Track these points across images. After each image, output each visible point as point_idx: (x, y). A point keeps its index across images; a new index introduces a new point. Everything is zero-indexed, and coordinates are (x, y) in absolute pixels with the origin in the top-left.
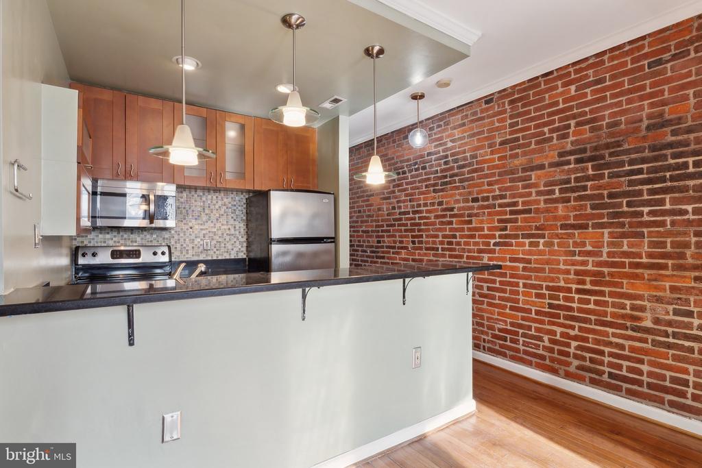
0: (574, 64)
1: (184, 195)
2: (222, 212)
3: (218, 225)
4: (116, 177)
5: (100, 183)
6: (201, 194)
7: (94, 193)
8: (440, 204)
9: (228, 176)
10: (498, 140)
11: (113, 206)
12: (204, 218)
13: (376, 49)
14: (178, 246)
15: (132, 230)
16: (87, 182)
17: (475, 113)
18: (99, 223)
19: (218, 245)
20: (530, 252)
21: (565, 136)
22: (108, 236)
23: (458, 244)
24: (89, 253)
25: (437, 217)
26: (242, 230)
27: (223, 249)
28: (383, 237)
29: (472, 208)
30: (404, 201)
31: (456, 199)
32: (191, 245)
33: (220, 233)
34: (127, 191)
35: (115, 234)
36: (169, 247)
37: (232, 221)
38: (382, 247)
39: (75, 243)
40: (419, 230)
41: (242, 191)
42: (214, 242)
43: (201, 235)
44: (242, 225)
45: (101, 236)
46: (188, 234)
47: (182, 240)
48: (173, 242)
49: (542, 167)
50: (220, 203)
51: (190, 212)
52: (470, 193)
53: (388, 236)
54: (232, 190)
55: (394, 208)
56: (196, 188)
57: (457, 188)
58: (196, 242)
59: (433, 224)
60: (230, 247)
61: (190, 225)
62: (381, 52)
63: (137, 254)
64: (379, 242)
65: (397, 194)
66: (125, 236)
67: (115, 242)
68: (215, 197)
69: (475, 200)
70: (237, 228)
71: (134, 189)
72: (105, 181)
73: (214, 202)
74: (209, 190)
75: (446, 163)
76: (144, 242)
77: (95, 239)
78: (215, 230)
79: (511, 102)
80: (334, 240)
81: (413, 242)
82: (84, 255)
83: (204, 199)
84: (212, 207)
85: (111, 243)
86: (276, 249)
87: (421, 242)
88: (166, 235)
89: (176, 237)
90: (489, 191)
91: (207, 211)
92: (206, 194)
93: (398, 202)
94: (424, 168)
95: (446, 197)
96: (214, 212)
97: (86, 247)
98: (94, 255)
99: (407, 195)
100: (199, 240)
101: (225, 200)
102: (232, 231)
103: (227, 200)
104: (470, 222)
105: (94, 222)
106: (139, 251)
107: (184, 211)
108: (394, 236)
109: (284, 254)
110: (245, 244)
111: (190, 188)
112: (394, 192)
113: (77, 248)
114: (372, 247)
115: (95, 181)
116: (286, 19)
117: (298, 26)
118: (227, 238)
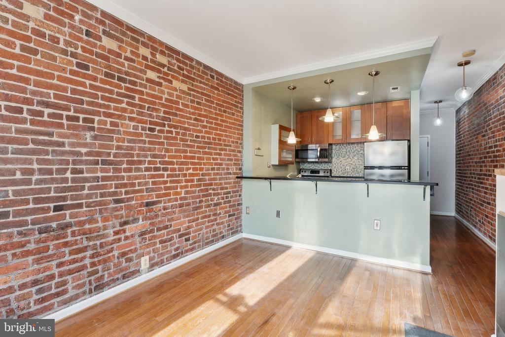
1: (338, 147)
2: (356, 153)
3: (353, 160)
4: (308, 143)
6: (345, 146)
9: (353, 137)
12: (347, 157)
13: (374, 73)
14: (335, 169)
19: (353, 170)
22: (310, 165)
27: (356, 172)
28: (482, 166)
30: (491, 138)
32: (340, 169)
33: (354, 164)
35: (313, 164)
36: (331, 170)
37: (360, 158)
42: (351, 168)
43: (345, 165)
46: (339, 165)
47: (337, 167)
48: (333, 168)
50: (354, 149)
51: (340, 154)
55: (487, 143)
60: (359, 171)
61: (340, 160)
62: (377, 74)
63: (319, 172)
65: (488, 132)
66: (316, 165)
68: (352, 147)
70: (363, 161)
73: (352, 149)
76: (322, 168)
77: (307, 166)
78: (351, 162)
80: (409, 168)
82: (302, 172)
83: (346, 148)
84: (350, 151)
85: (311, 168)
88: (330, 165)
89: (334, 166)
91: (348, 154)
92: (348, 145)
93: (489, 138)
94: (498, 110)
96: (352, 154)
97: (304, 169)
98: (305, 172)
99: (492, 133)
100: (344, 167)
101: (357, 148)
102: (361, 163)
107: (338, 154)
108: (486, 166)
109: (371, 174)
112: (486, 130)
113: (301, 170)
114: (478, 174)
116: (326, 82)
117: (331, 82)
118: (358, 166)
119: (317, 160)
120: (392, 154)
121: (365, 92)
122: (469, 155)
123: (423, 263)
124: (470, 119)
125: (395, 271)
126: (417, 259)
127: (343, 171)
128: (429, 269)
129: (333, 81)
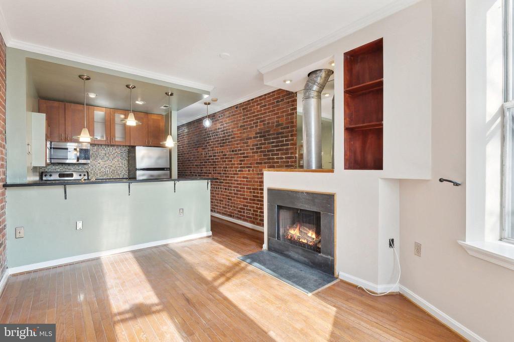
0: (260, 97)
1: (95, 148)
2: (115, 156)
3: (113, 162)
4: (61, 141)
5: (53, 143)
6: (104, 147)
7: (51, 148)
8: (222, 152)
9: (117, 139)
10: (240, 125)
11: (60, 154)
12: (106, 159)
13: (170, 94)
14: (92, 172)
15: (69, 164)
16: (48, 143)
17: (232, 112)
18: (53, 161)
19: (113, 172)
20: (248, 174)
21: (256, 126)
22: (57, 167)
23: (228, 171)
24: (48, 175)
25: (221, 158)
26: (126, 164)
27: (116, 174)
28: (203, 168)
29: (232, 155)
30: (210, 151)
31: (227, 151)
32: (99, 172)
33: (114, 166)
34: (68, 147)
35: (61, 166)
36: (88, 172)
37: (120, 160)
38: (202, 173)
39: (41, 170)
40: (216, 165)
41: (126, 146)
42: (111, 170)
43: (104, 167)
44: (126, 162)
45: (53, 167)
46: (97, 166)
47: (94, 169)
48: (90, 170)
49: (251, 138)
50: (114, 151)
52: (231, 148)
53: (205, 168)
54: (120, 146)
55: (207, 154)
56: (101, 145)
57: (227, 145)
58: (102, 170)
59: (220, 162)
60: (120, 173)
61: (99, 162)
62: (172, 94)
63: (71, 175)
64: (201, 171)
65: (208, 147)
66: (66, 167)
67: (61, 170)
68: (111, 149)
69: (233, 151)
70: (123, 163)
71: (71, 146)
72: (56, 143)
73: (111, 151)
74: (108, 146)
75: (224, 133)
76: (75, 170)
77: (52, 168)
78: (112, 164)
79: (243, 109)
80: (170, 169)
81: (213, 171)
82: (45, 176)
83: (106, 149)
84: (110, 153)
85: (59, 170)
86: (138, 173)
87: (216, 170)
88: (86, 167)
89: (91, 168)
90: (236, 147)
91: (107, 156)
93: (208, 151)
94: (217, 135)
95: (224, 149)
96: (111, 156)
97: (46, 172)
98: (51, 175)
99: (211, 148)
101: (117, 150)
102: (121, 165)
103: (118, 150)
104: (231, 161)
105: (51, 161)
106: (73, 174)
107: (95, 155)
108: (207, 168)
109: (143, 175)
110: (127, 171)
111: (98, 145)
112: (206, 146)
113: (42, 173)
114: (199, 173)
115: (51, 143)
116: (128, 86)
117: (133, 88)
118: (118, 168)
119: (75, 161)
120: (159, 158)
121: (143, 102)
122: (189, 160)
123: (207, 231)
124: (189, 137)
125: (194, 242)
126: (204, 229)
127: (102, 174)
128: (210, 233)
129: (134, 87)
